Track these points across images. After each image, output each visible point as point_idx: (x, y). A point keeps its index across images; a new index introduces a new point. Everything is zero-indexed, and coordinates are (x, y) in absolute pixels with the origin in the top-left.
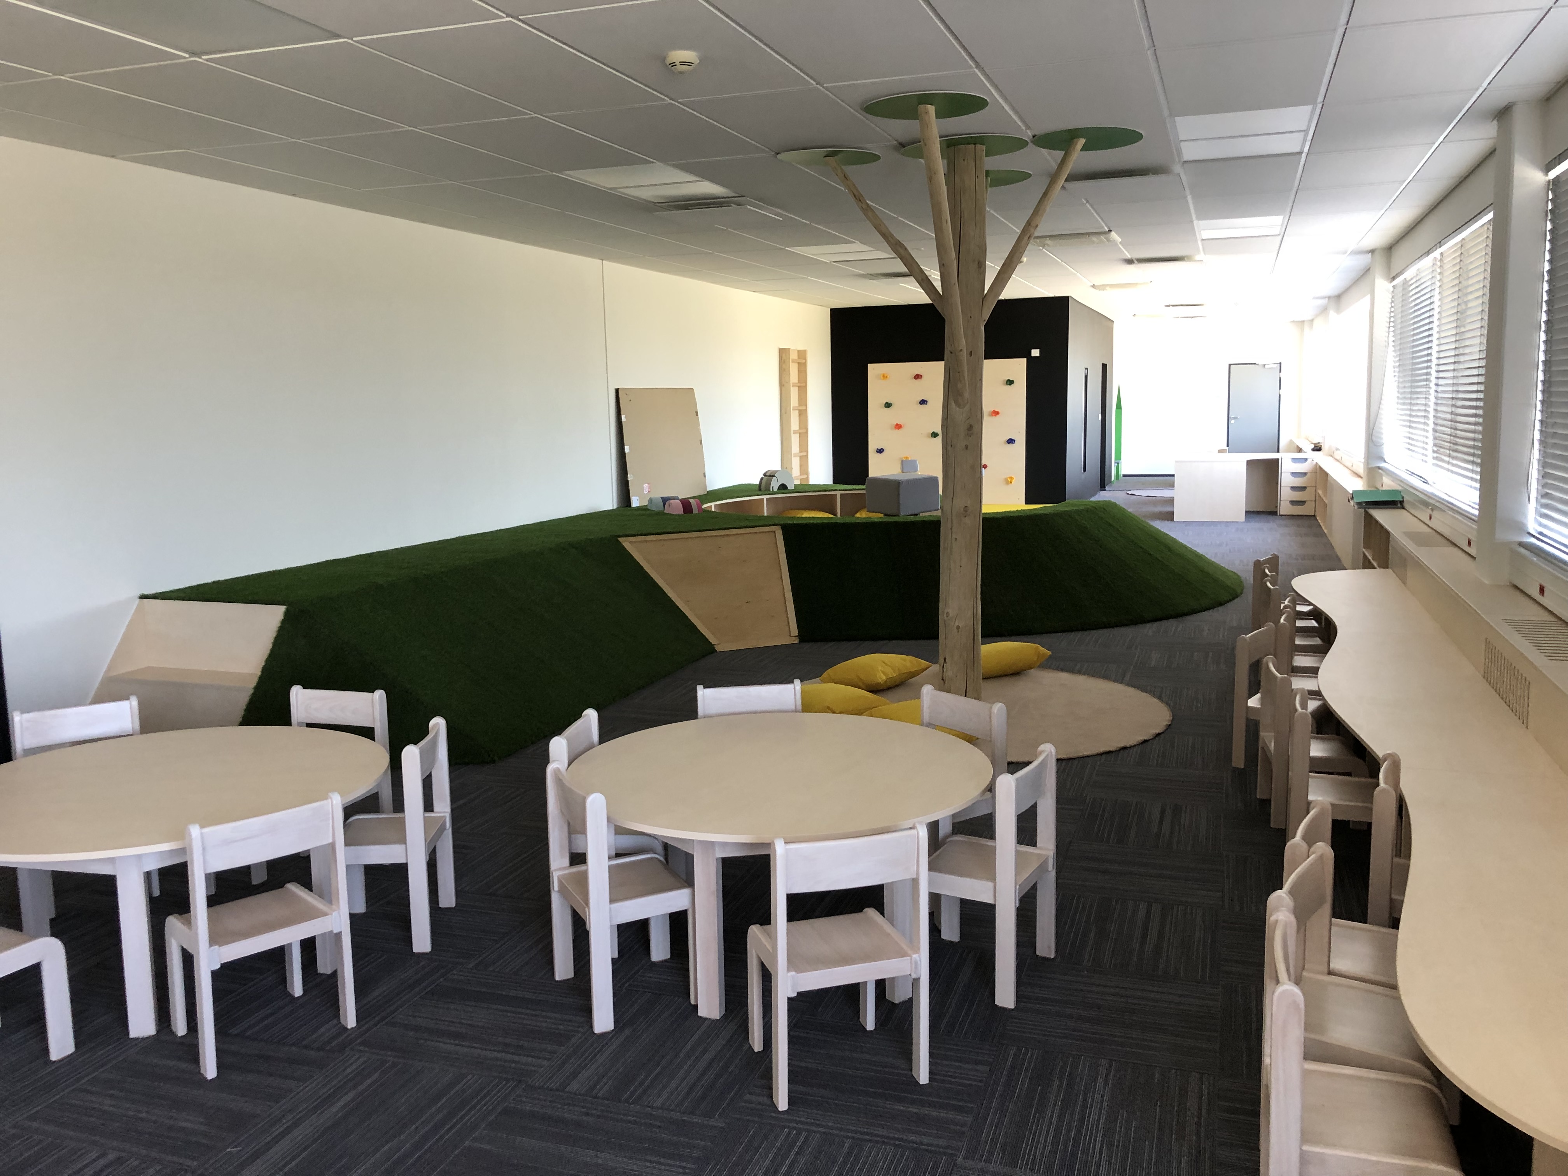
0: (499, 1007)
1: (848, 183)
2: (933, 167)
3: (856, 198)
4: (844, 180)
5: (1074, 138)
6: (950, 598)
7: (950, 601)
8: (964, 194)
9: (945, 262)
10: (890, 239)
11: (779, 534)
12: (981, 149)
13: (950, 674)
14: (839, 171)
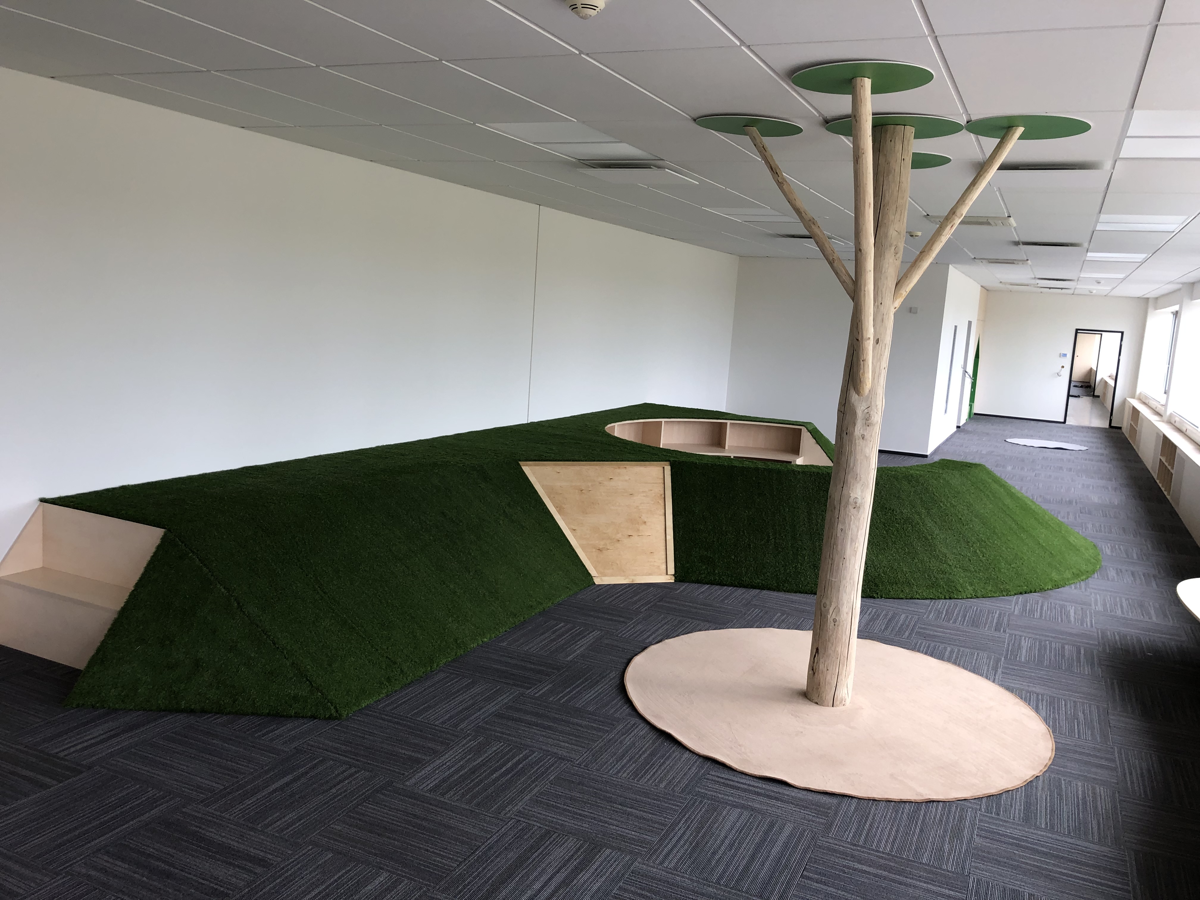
1: (766, 154)
2: (862, 146)
3: (772, 169)
4: (762, 151)
5: (1013, 127)
6: (830, 589)
7: (829, 592)
8: (888, 176)
9: (864, 247)
10: (803, 214)
11: (668, 469)
12: (910, 131)
13: (821, 666)
14: (758, 141)
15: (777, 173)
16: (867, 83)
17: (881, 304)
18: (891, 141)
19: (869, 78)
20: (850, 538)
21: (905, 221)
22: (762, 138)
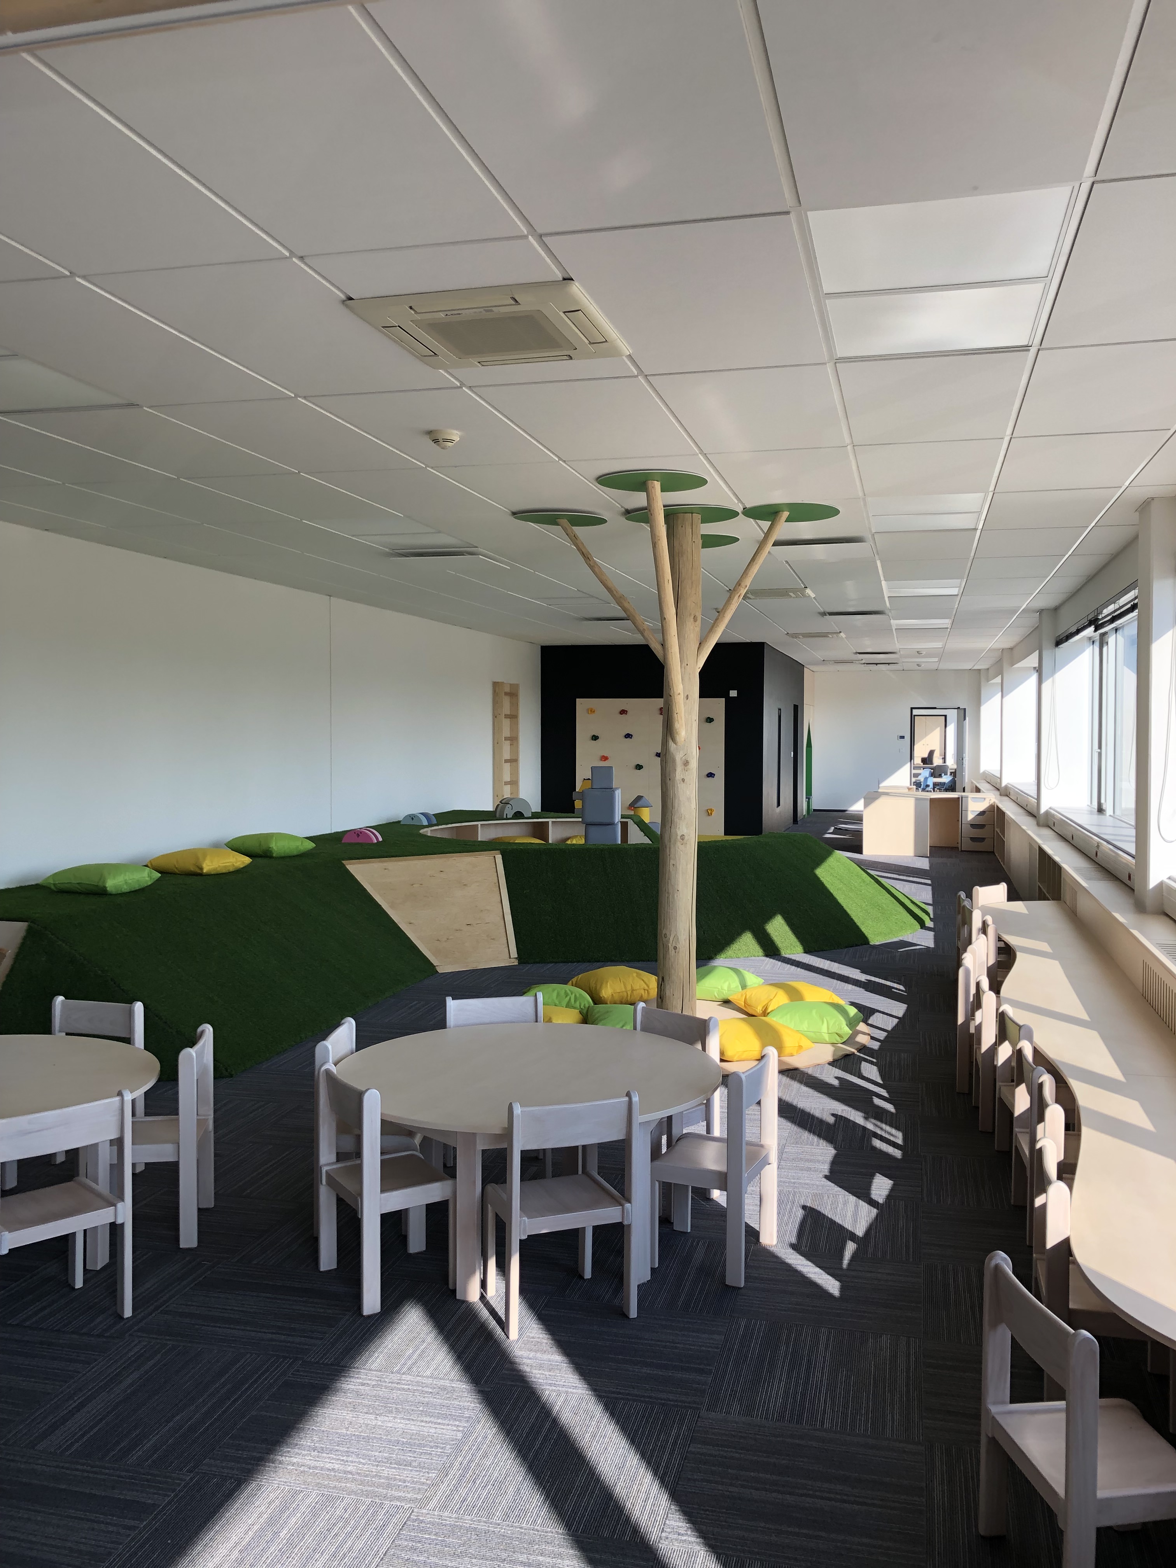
0: (268, 1295)
1: (577, 542)
2: (657, 534)
3: (584, 555)
4: (574, 539)
5: (780, 512)
6: (668, 920)
7: (668, 923)
8: (682, 556)
9: (667, 616)
10: (615, 592)
11: (499, 858)
12: (697, 517)
13: (668, 993)
14: (569, 531)
15: (588, 558)
16: (657, 485)
17: (687, 665)
18: (682, 527)
19: (658, 481)
20: (681, 872)
21: (700, 592)
22: (573, 527)
